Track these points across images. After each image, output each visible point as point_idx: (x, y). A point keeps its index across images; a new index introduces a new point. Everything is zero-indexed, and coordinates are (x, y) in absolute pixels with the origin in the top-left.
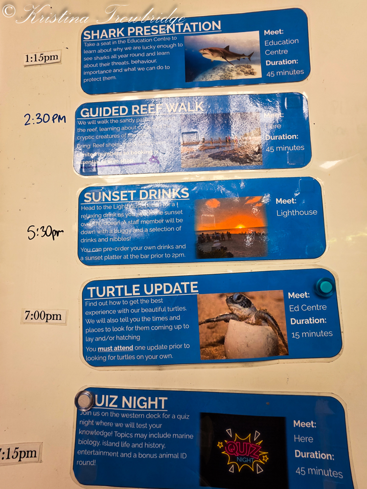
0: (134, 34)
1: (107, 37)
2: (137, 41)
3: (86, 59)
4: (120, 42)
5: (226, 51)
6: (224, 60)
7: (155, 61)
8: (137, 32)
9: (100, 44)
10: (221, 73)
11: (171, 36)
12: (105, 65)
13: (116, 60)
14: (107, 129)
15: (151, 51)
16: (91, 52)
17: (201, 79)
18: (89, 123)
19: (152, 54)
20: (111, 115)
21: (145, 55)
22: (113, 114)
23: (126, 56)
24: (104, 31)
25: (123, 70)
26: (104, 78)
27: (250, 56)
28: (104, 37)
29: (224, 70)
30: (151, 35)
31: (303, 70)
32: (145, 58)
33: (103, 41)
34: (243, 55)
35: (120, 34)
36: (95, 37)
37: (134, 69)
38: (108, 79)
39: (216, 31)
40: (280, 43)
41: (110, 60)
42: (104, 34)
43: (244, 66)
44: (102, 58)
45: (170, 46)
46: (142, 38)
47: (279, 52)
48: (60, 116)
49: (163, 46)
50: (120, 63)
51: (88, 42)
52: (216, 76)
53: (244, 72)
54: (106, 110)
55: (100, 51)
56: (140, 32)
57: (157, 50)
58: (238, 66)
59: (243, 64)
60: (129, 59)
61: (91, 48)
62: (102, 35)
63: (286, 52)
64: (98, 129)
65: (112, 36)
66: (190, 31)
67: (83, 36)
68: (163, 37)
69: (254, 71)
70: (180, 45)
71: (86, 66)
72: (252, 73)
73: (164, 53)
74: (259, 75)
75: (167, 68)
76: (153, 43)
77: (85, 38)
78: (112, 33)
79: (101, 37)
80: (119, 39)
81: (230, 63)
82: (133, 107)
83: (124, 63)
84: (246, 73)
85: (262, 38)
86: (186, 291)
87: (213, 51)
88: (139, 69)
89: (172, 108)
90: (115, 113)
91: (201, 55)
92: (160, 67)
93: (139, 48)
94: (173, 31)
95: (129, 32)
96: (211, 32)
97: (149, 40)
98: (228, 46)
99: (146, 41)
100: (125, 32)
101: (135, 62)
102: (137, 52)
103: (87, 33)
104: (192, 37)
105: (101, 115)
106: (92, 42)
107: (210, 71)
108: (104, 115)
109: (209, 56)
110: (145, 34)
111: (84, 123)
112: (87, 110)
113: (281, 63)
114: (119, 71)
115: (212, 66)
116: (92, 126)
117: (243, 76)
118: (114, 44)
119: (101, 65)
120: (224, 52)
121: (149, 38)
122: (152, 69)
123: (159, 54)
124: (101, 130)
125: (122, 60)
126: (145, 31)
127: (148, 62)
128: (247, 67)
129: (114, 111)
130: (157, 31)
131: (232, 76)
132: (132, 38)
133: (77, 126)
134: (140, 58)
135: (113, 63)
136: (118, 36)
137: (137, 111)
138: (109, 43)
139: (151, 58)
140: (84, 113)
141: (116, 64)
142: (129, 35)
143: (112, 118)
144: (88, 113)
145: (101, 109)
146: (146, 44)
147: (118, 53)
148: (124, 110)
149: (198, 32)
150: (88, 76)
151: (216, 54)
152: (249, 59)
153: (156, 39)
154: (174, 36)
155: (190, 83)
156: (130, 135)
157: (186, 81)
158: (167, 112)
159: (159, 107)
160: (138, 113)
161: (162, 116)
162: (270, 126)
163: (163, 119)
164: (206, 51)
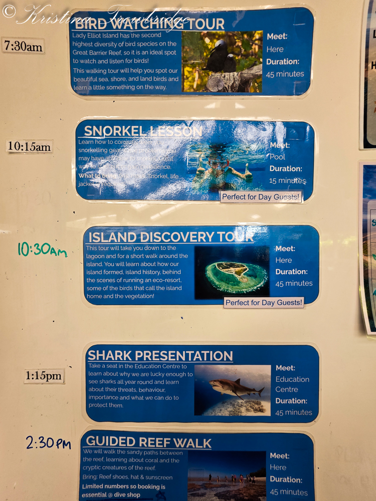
0: (141, 359)
1: (113, 359)
2: (145, 367)
3: (91, 382)
4: (127, 366)
5: (236, 384)
6: (234, 394)
7: (163, 390)
8: (145, 356)
9: (106, 366)
10: (231, 409)
11: (180, 364)
12: (111, 390)
13: (123, 386)
14: (113, 460)
15: (159, 378)
16: (96, 374)
17: (210, 413)
18: (96, 452)
19: (161, 382)
20: (118, 445)
21: (154, 382)
22: (120, 445)
23: (134, 382)
24: (110, 352)
25: (130, 397)
26: (111, 405)
27: (260, 391)
28: (110, 359)
29: (233, 405)
30: (160, 360)
31: (310, 412)
32: (153, 386)
33: (110, 364)
34: (254, 390)
35: (127, 358)
36: (101, 358)
37: (142, 398)
38: (114, 406)
39: (228, 362)
40: (291, 380)
41: (117, 386)
42: (110, 355)
43: (253, 402)
44: (108, 382)
45: (179, 375)
46: (150, 364)
47: (290, 389)
48: (64, 441)
49: (172, 375)
50: (126, 390)
51: (93, 363)
52: (225, 411)
53: (253, 408)
54: (113, 439)
55: (106, 374)
56: (149, 357)
57: (166, 378)
58: (248, 402)
59: (253, 400)
60: (136, 386)
61: (96, 370)
62: (108, 357)
63: (296, 390)
64: (105, 459)
65: (118, 358)
66: (201, 359)
67: (87, 356)
68: (172, 364)
69: (264, 408)
70: (190, 375)
71: (91, 390)
72: (261, 411)
73: (173, 383)
74: (268, 413)
75: (176, 398)
76: (162, 370)
77: (89, 358)
78: (118, 355)
79: (107, 359)
80: (126, 363)
81: (240, 398)
82: (141, 439)
83: (131, 390)
84: (256, 410)
85: (274, 372)
87: (224, 383)
88: (147, 398)
89: (180, 442)
92: (168, 398)
93: (147, 374)
94: (184, 358)
95: (137, 357)
96: (222, 363)
97: (158, 366)
98: (239, 380)
99: (154, 367)
100: (133, 356)
101: (142, 390)
102: (144, 379)
103: (92, 353)
105: (107, 444)
106: (97, 363)
107: (220, 405)
108: (111, 444)
109: (219, 388)
110: (154, 359)
111: (90, 452)
112: (93, 438)
113: (291, 401)
114: (126, 398)
115: (222, 399)
116: (99, 456)
117: (252, 414)
118: (120, 367)
119: (107, 389)
120: (235, 387)
121: (158, 364)
122: (160, 398)
123: (168, 383)
124: (108, 460)
125: (129, 386)
126: (154, 356)
127: (156, 390)
128: (257, 404)
129: (120, 441)
130: (166, 357)
131: (241, 412)
132: (139, 364)
133: (83, 455)
134: (148, 386)
135: (120, 389)
136: (125, 359)
137: (144, 443)
138: (115, 366)
139: (159, 386)
140: (90, 441)
141: (123, 390)
142: (137, 359)
143: (119, 449)
144: (94, 441)
145: (107, 437)
146: (154, 371)
147: (125, 378)
148: (131, 442)
149: (209, 362)
150: (93, 401)
151: (226, 387)
152: (259, 394)
153: (165, 366)
154: (184, 364)
155: (199, 416)
156: (137, 467)
157: (195, 415)
158: (175, 447)
159: (167, 441)
160: (146, 446)
161: (169, 451)
162: (275, 468)
163: (170, 454)
164: (217, 384)
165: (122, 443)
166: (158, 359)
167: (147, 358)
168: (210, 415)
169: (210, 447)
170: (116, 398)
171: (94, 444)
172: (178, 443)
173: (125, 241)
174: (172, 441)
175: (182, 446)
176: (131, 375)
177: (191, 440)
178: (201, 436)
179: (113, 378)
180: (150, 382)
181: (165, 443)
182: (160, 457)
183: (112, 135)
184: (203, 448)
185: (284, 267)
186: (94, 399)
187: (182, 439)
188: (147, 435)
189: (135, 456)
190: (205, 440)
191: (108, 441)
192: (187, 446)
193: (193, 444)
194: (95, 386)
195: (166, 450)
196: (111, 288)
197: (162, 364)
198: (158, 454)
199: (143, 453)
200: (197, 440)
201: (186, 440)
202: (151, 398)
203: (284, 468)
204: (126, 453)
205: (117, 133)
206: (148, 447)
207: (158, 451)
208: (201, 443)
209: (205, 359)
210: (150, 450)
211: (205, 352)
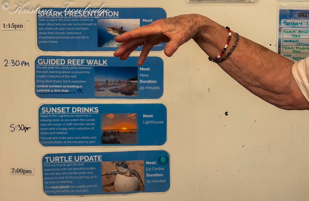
0: (68, 16)
1: (52, 16)
2: (70, 20)
3: (40, 29)
4: (60, 20)
5: (121, 30)
7: (80, 33)
9: (48, 20)
11: (90, 19)
12: (51, 33)
13: (58, 31)
14: (53, 72)
15: (78, 27)
16: (43, 24)
18: (43, 68)
19: (79, 29)
20: (56, 64)
21: (75, 29)
23: (64, 29)
25: (62, 37)
26: (51, 42)
28: (50, 16)
31: (162, 45)
32: (75, 31)
33: (50, 18)
36: (45, 15)
37: (68, 38)
38: (53, 42)
39: (116, 17)
41: (55, 31)
42: (50, 14)
44: (49, 29)
45: (89, 24)
46: (73, 18)
48: (25, 62)
49: (85, 24)
50: (60, 33)
51: (41, 18)
52: (115, 45)
54: (53, 61)
55: (48, 24)
57: (82, 26)
60: (65, 31)
61: (43, 22)
64: (48, 72)
65: (55, 15)
67: (38, 14)
68: (85, 18)
70: (95, 24)
71: (40, 33)
73: (86, 29)
75: (88, 38)
76: (80, 22)
77: (39, 16)
80: (60, 18)
82: (68, 60)
83: (62, 33)
85: (142, 23)
86: (96, 160)
87: (114, 29)
88: (71, 38)
89: (90, 62)
90: (58, 63)
92: (83, 37)
93: (71, 24)
94: (91, 15)
96: (113, 18)
97: (77, 20)
98: (122, 27)
99: (75, 20)
100: (63, 14)
101: (69, 33)
102: (70, 27)
104: (102, 20)
105: (50, 64)
106: (43, 19)
107: (112, 41)
108: (52, 64)
111: (40, 68)
112: (42, 60)
114: (60, 38)
115: (113, 38)
116: (45, 70)
118: (56, 20)
119: (49, 33)
120: (120, 31)
121: (77, 18)
122: (79, 38)
123: (83, 29)
124: (50, 72)
125: (61, 31)
127: (77, 33)
132: (67, 18)
133: (36, 69)
134: (72, 31)
135: (56, 33)
136: (59, 16)
137: (70, 62)
138: (53, 20)
139: (78, 31)
140: (40, 62)
141: (58, 33)
142: (65, 16)
143: (56, 66)
144: (42, 62)
145: (50, 60)
146: (75, 22)
147: (59, 27)
148: (63, 62)
149: (106, 17)
151: (115, 31)
153: (81, 20)
154: (92, 18)
155: (100, 48)
156: (66, 76)
157: (98, 47)
158: (87, 64)
159: (83, 61)
160: (71, 64)
161: (84, 67)
162: (143, 75)
163: (85, 68)
164: (110, 29)
168: (107, 47)
169: (107, 64)
170: (54, 38)
174: (85, 61)
175: (91, 64)
176: (62, 25)
177: (96, 60)
178: (101, 59)
179: (52, 27)
180: (73, 29)
182: (79, 70)
184: (103, 65)
186: (42, 39)
187: (91, 60)
188: (71, 58)
189: (65, 70)
190: (104, 60)
191: (50, 62)
192: (94, 64)
193: (97, 63)
194: (42, 31)
195: (82, 67)
197: (79, 18)
199: (70, 68)
200: (99, 60)
201: (93, 60)
202: (73, 37)
203: (147, 75)
204: (60, 69)
207: (78, 67)
208: (102, 62)
209: (103, 16)
210: (73, 66)
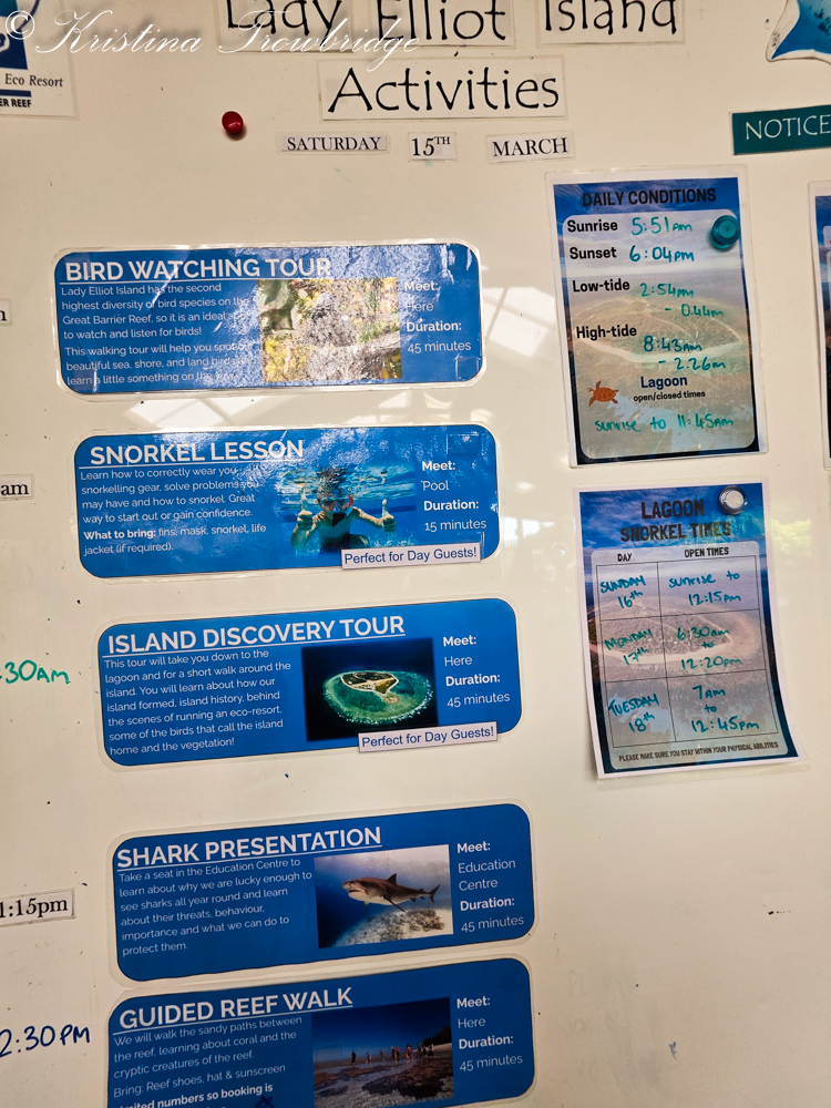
0: (217, 856)
1: (165, 861)
2: (224, 870)
3: (124, 908)
4: (190, 872)
5: (390, 885)
6: (388, 903)
7: (260, 909)
8: (224, 851)
9: (152, 876)
10: (383, 929)
11: (288, 859)
12: (163, 919)
13: (185, 909)
14: (173, 1050)
15: (253, 888)
16: (134, 893)
17: (347, 941)
18: (139, 1039)
19: (255, 895)
20: (181, 1021)
21: (241, 896)
22: (185, 1019)
23: (205, 900)
24: (158, 849)
25: (200, 929)
26: (164, 946)
27: (433, 892)
28: (159, 862)
29: (388, 922)
30: (252, 855)
31: (519, 919)
32: (242, 903)
33: (158, 870)
34: (421, 891)
35: (190, 856)
36: (142, 862)
37: (221, 928)
38: (171, 947)
39: (372, 847)
40: (484, 867)
41: (174, 910)
42: (159, 855)
43: (422, 913)
44: (157, 905)
45: (287, 877)
46: (234, 863)
47: (483, 884)
48: (76, 1028)
49: (275, 879)
50: (192, 916)
51: (128, 873)
52: (373, 934)
53: (422, 924)
54: (171, 1010)
55: (152, 890)
56: (230, 851)
57: (263, 886)
58: (413, 913)
59: (421, 909)
60: (210, 907)
61: (134, 885)
62: (155, 858)
63: (494, 883)
64: (156, 1051)
65: (174, 859)
66: (324, 847)
67: (116, 860)
68: (273, 860)
69: (441, 921)
70: (307, 876)
71: (126, 922)
72: (437, 926)
73: (277, 893)
74: (448, 930)
75: (284, 921)
76: (256, 873)
77: (120, 865)
78: (175, 853)
79: (153, 862)
80: (190, 867)
81: (399, 907)
82: (223, 1003)
83: (201, 915)
84: (427, 927)
85: (455, 857)
87: (367, 884)
88: (231, 927)
89: (295, 1001)
91: (346, 893)
92: (270, 922)
93: (229, 883)
94: (293, 848)
95: (209, 853)
96: (363, 849)
97: (248, 867)
98: (394, 876)
99: (242, 868)
100: (200, 852)
101: (222, 913)
102: (225, 891)
103: (124, 855)
104: (328, 858)
105: (160, 1022)
106: (135, 873)
107: (363, 924)
108: (168, 1021)
109: (360, 895)
110: (240, 854)
111: (128, 1041)
112: (133, 1013)
113: (486, 905)
114: (192, 931)
115: (366, 913)
116: (144, 1046)
117: (421, 934)
118: (180, 875)
121: (247, 862)
122: (255, 924)
123: (267, 894)
124: (162, 1052)
125: (197, 908)
126: (240, 848)
127: (247, 910)
128: (429, 915)
129: (186, 1012)
130: (262, 848)
131: (402, 933)
132: (214, 865)
133: (113, 1049)
134: (233, 904)
135: (180, 916)
136: (187, 860)
137: (230, 1010)
138: (169, 874)
139: (252, 902)
140: (127, 1021)
141: (186, 917)
142: (208, 858)
143: (182, 1027)
144: (135, 1020)
145: (160, 1008)
146: (241, 875)
147: (189, 894)
148: (205, 1011)
149: (341, 850)
150: (131, 944)
151: (373, 891)
152: (432, 898)
153: (260, 865)
154: (295, 858)
155: (327, 950)
156: (218, 1058)
157: (320, 947)
158: (288, 1010)
159: (272, 1001)
160: (233, 1015)
161: (277, 1018)
162: (467, 1024)
163: (279, 1023)
164: (356, 886)
165: (189, 1016)
166: (248, 854)
167: (227, 854)
168: (347, 944)
169: (350, 1002)
170: (174, 932)
171: (135, 1025)
172: (291, 1001)
173: (176, 647)
174: (281, 1001)
175: (300, 1007)
176: (199, 887)
177: (314, 994)
178: (332, 985)
179: (166, 896)
180: (236, 897)
181: (269, 1005)
182: (261, 1032)
183: (142, 461)
184: (338, 1005)
185: (459, 672)
186: (132, 940)
187: (298, 995)
188: (234, 994)
189: (214, 1037)
190: (340, 991)
191: (161, 1015)
192: (309, 1006)
193: (319, 1002)
194: (132, 914)
195: (270, 1019)
196: (155, 733)
197: (254, 861)
198: (256, 1027)
199: (229, 1029)
200: (326, 992)
201: (305, 994)
202: (237, 925)
203: (481, 1022)
204: (196, 1034)
205: (150, 458)
206: (237, 1016)
207: (257, 1021)
208: (333, 998)
209: (332, 846)
210: (241, 1022)
211: (332, 834)
